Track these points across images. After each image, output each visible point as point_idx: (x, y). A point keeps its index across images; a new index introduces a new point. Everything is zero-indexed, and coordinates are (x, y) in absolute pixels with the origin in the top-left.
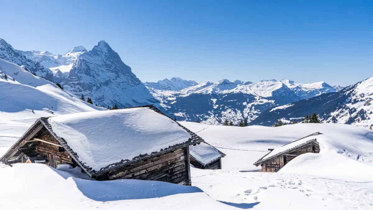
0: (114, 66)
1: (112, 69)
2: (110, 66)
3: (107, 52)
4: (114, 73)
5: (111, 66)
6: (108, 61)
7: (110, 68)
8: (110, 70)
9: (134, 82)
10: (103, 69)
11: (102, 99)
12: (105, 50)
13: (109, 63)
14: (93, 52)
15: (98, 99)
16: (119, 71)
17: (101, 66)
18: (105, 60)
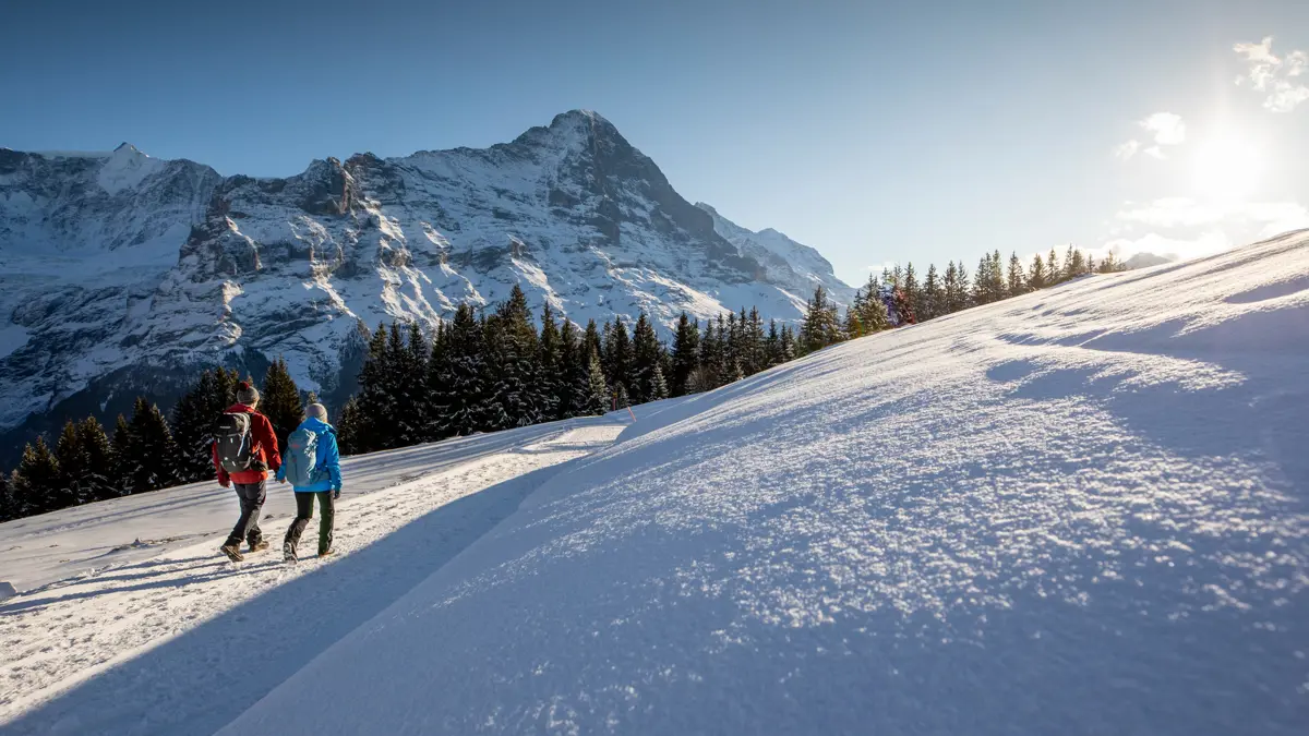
0: (594, 201)
1: (582, 209)
2: (572, 201)
3: (579, 149)
4: (586, 228)
5: (581, 200)
7: (571, 207)
8: (566, 215)
10: (533, 211)
11: (304, 318)
12: (575, 142)
13: (570, 186)
14: (515, 150)
15: (266, 318)
16: (648, 227)
17: (525, 199)
18: (555, 179)
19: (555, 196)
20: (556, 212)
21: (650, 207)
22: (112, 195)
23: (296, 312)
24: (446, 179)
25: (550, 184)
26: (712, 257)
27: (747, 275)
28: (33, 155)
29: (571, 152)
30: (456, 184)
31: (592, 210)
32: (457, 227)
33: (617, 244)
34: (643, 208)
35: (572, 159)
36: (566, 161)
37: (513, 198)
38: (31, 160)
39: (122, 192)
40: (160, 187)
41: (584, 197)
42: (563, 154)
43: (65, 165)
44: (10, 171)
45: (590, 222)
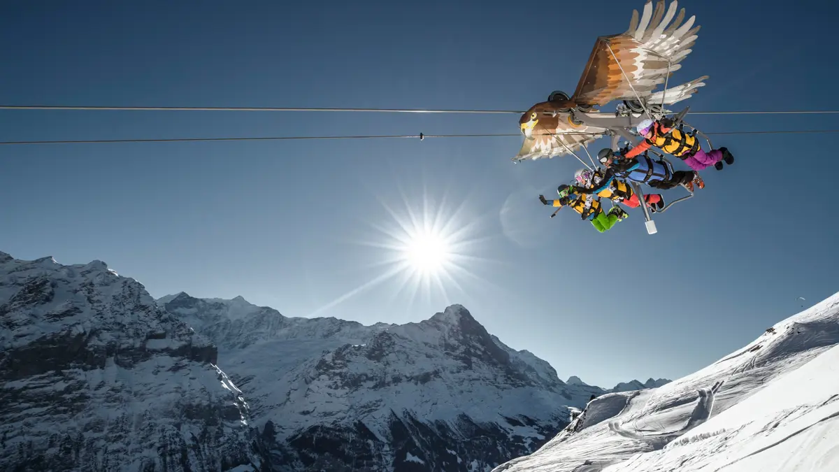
0: (462, 348)
1: (458, 352)
2: (454, 348)
3: (456, 323)
4: (459, 362)
5: (458, 348)
6: (452, 339)
7: (453, 351)
8: (451, 355)
9: (512, 381)
10: (438, 353)
11: (373, 408)
12: (455, 321)
13: (453, 341)
14: (430, 323)
15: (362, 407)
16: (482, 360)
17: (435, 347)
18: (447, 338)
19: (447, 346)
20: (447, 354)
21: (483, 349)
22: (232, 321)
23: (370, 405)
24: (407, 339)
25: (445, 340)
26: (507, 374)
27: (523, 383)
28: (202, 300)
29: (453, 325)
30: (411, 341)
31: (462, 353)
32: (414, 362)
33: (471, 369)
34: (479, 350)
35: (453, 328)
36: (452, 329)
37: (430, 347)
38: (201, 303)
39: (237, 320)
40: (255, 320)
41: (458, 346)
42: (450, 326)
43: (214, 305)
44: (191, 307)
45: (461, 358)
